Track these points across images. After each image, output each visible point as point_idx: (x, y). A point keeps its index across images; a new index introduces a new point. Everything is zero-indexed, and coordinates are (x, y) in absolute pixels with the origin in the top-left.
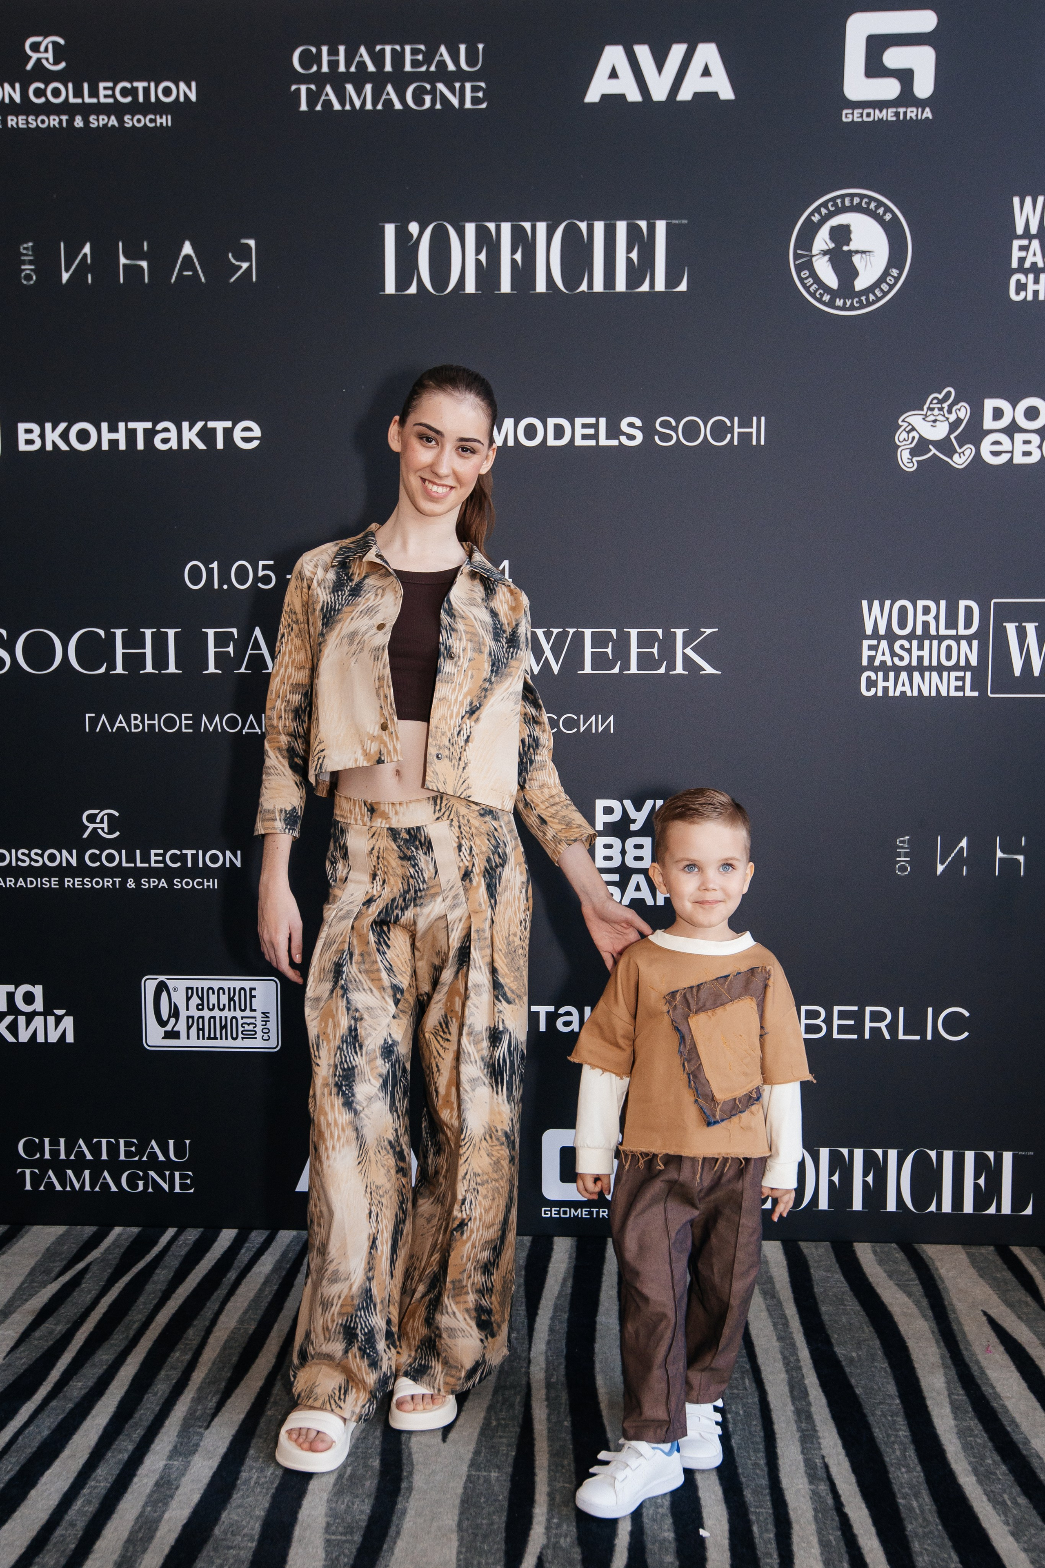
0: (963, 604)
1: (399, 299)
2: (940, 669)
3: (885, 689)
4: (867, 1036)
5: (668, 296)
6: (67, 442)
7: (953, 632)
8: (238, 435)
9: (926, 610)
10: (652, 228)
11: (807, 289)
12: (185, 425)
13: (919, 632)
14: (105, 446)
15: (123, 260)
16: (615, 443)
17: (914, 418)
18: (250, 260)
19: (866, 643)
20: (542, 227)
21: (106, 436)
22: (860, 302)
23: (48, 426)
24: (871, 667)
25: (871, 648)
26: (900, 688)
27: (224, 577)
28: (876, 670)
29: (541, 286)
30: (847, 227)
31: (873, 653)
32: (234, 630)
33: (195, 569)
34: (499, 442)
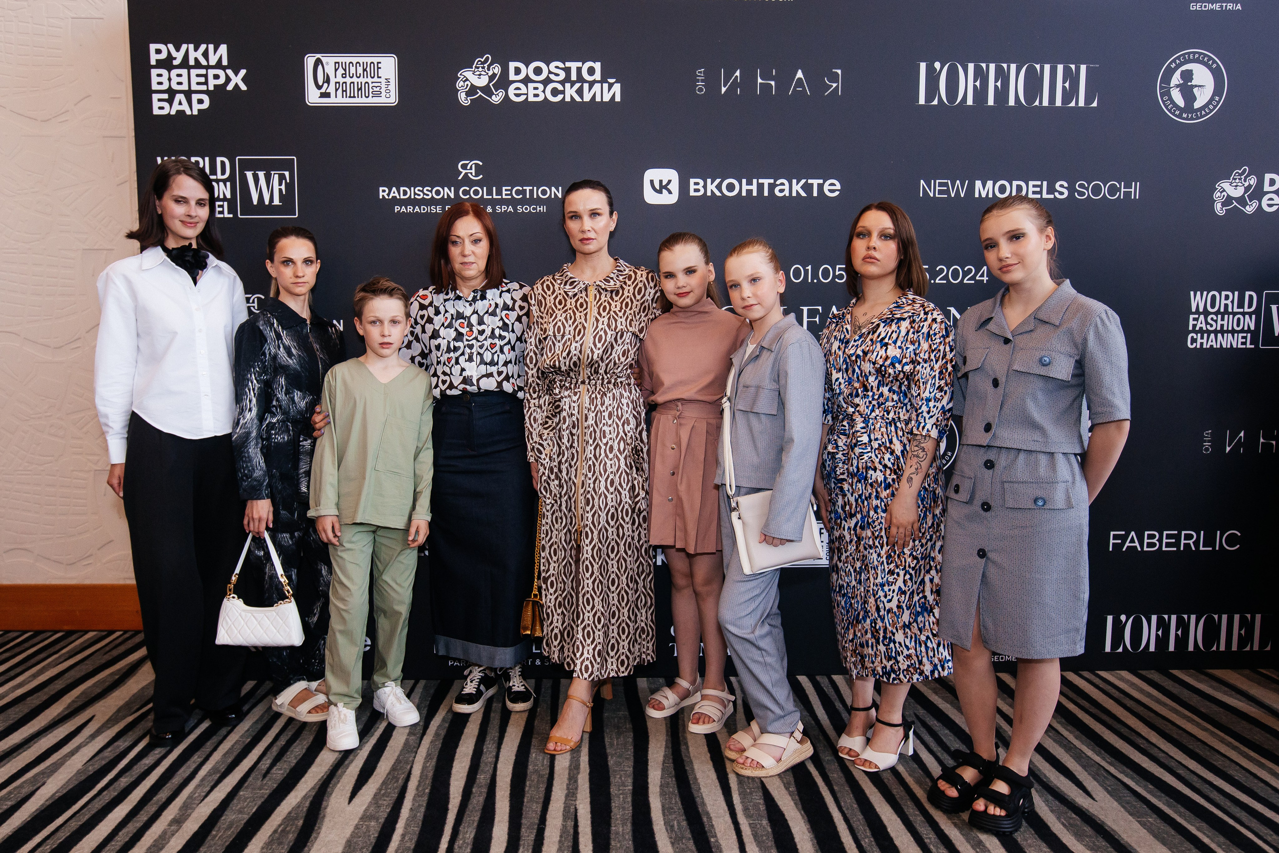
0: (1247, 293)
1: (927, 107)
2: (1233, 332)
3: (1202, 344)
4: (1182, 549)
5: (1086, 109)
6: (721, 191)
7: (1241, 310)
8: (826, 188)
9: (1227, 297)
10: (1078, 69)
11: (1166, 107)
12: (794, 181)
13: (1222, 310)
14: (744, 194)
15: (760, 81)
16: (1052, 196)
17: (1225, 185)
18: (837, 82)
19: (1192, 317)
20: (1013, 67)
21: (745, 187)
22: (1197, 115)
23: (709, 181)
24: (1194, 331)
25: (1194, 319)
26: (1210, 343)
27: (815, 275)
28: (1196, 332)
29: (1012, 102)
30: (1191, 71)
31: (1195, 322)
32: (820, 308)
33: (797, 270)
34: (984, 195)
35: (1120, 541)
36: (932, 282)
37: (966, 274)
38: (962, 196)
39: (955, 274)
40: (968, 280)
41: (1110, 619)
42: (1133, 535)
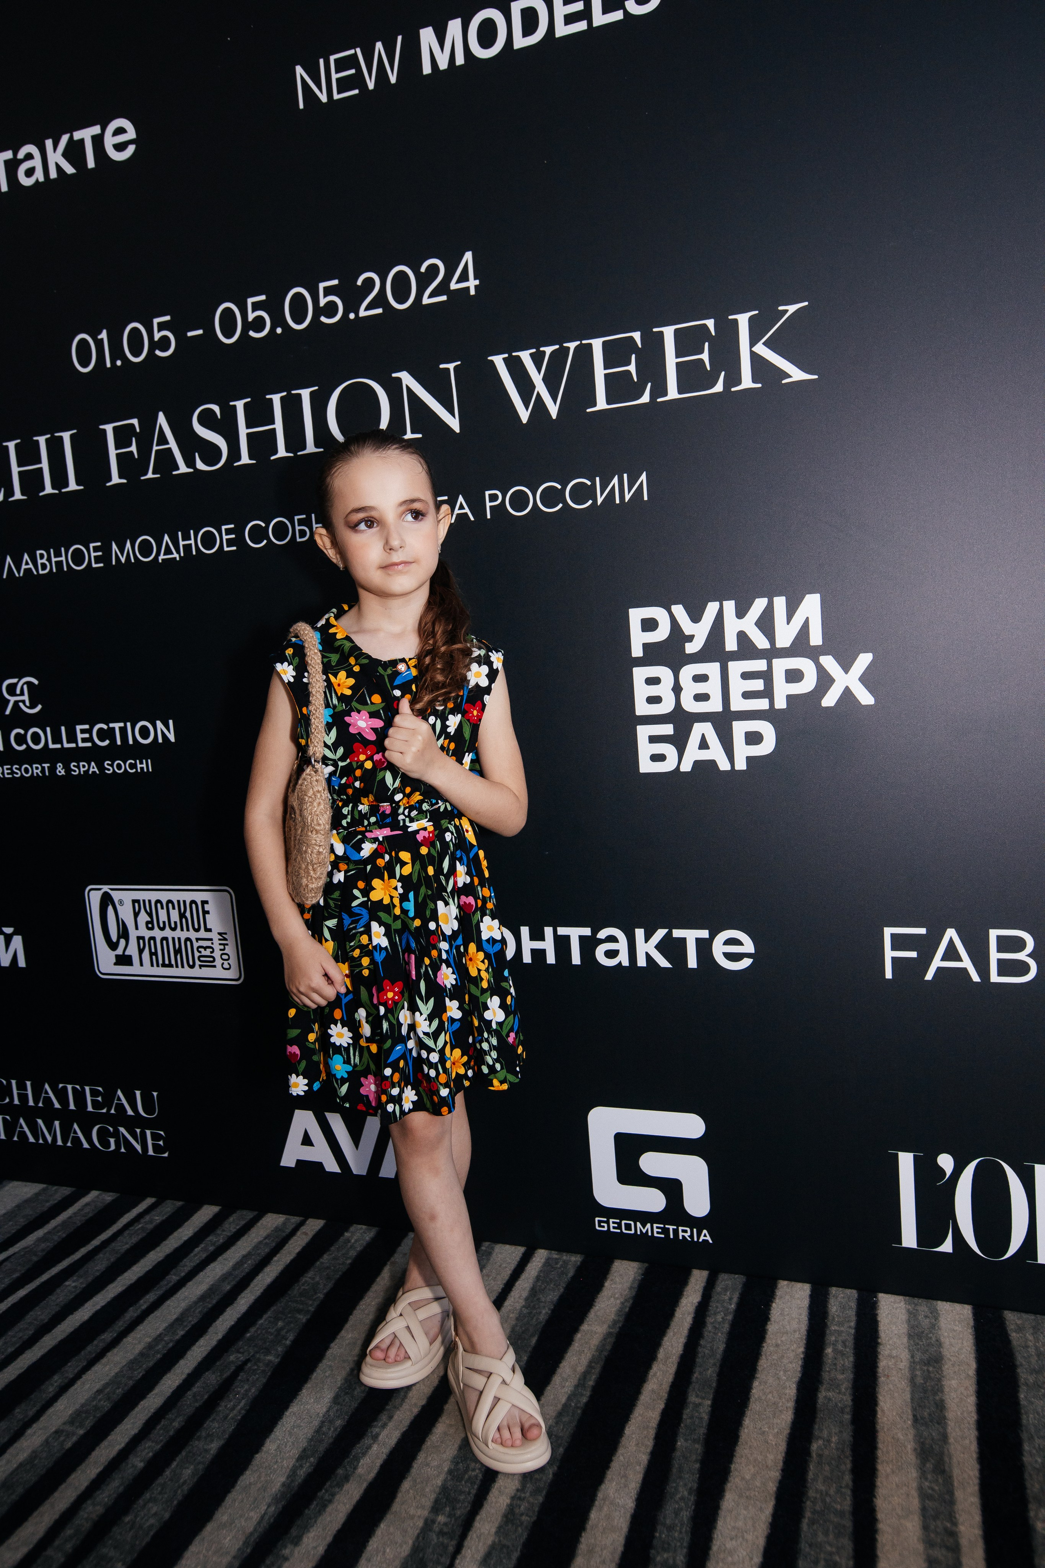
8: (109, 142)
12: (49, 144)
16: (619, 15)
27: (116, 349)
32: (135, 422)
33: (83, 346)
34: (443, 65)
36: (352, 316)
37: (424, 281)
38: (393, 79)
39: (401, 288)
40: (430, 296)
41: (906, 1161)
42: (951, 940)
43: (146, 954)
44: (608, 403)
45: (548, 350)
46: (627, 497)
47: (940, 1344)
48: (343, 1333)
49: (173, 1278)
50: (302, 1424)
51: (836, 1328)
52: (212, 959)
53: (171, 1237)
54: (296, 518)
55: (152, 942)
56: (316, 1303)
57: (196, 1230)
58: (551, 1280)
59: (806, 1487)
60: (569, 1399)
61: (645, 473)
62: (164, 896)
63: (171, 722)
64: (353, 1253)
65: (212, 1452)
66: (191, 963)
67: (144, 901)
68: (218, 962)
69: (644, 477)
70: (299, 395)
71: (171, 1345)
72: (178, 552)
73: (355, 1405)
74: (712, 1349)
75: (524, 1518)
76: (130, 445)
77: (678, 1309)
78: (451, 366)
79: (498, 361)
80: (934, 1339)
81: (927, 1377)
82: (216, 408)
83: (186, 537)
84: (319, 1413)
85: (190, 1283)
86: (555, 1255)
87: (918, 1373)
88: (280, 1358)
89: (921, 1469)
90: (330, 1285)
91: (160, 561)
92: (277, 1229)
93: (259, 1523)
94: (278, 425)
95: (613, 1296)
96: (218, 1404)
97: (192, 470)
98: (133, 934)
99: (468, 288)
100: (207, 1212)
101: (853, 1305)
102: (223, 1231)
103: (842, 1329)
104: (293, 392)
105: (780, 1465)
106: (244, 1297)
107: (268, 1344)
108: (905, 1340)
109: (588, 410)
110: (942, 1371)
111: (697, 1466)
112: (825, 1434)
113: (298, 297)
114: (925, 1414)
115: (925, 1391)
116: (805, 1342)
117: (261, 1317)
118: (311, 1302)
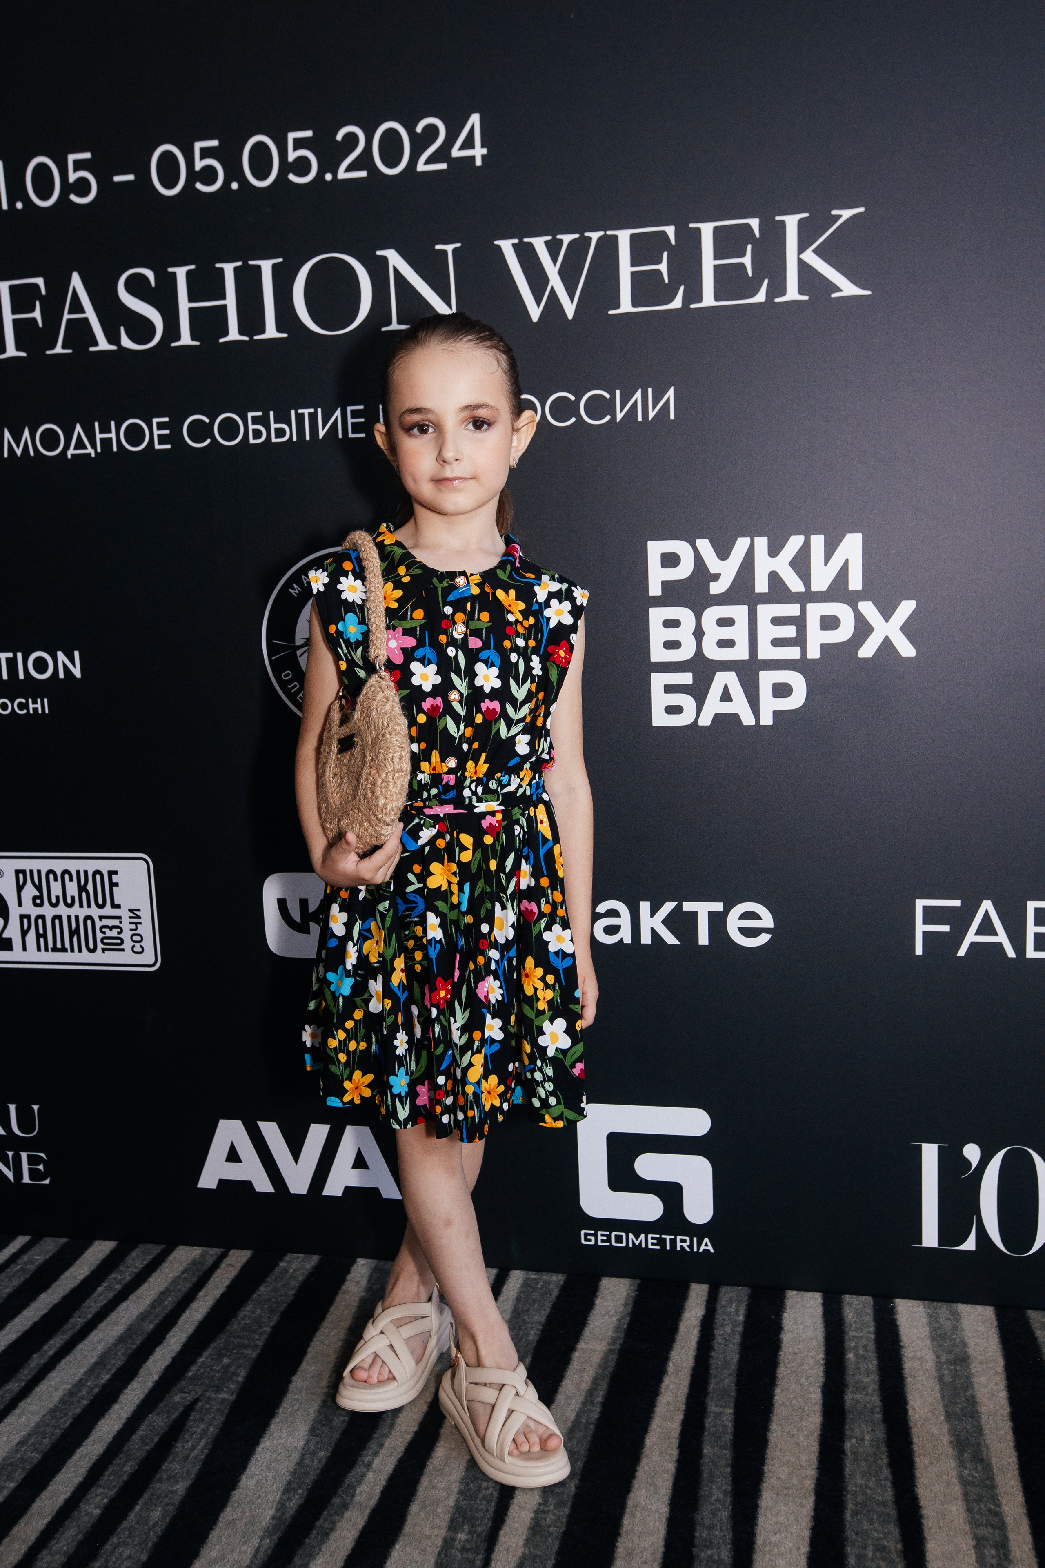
27: (16, 187)
32: (40, 281)
35: (946, 928)
36: (328, 177)
37: (420, 143)
39: (391, 149)
40: (428, 162)
41: (930, 1153)
42: (987, 911)
43: (31, 937)
44: (634, 305)
45: (567, 239)
46: (651, 415)
47: (965, 1344)
48: (304, 1365)
49: (78, 1320)
50: (279, 1458)
51: (854, 1333)
52: (119, 941)
53: (63, 1277)
54: (250, 415)
55: (40, 921)
56: (264, 1337)
57: (93, 1268)
58: (534, 1301)
59: (844, 1482)
60: (578, 1415)
61: (672, 389)
62: (59, 866)
63: (77, 654)
64: (295, 1284)
65: (180, 1493)
66: (91, 946)
67: (31, 872)
68: (128, 944)
69: (671, 393)
70: (259, 268)
71: (96, 1390)
72: (94, 446)
73: (336, 1436)
74: (725, 1360)
75: (551, 1529)
76: (32, 310)
77: (681, 1323)
78: (449, 248)
79: (507, 246)
80: (958, 1340)
81: (955, 1376)
82: (150, 274)
83: (105, 429)
84: (296, 1447)
85: (102, 1326)
86: (533, 1275)
87: (946, 1372)
88: (234, 1394)
89: (959, 1459)
90: (275, 1319)
91: (69, 456)
92: (194, 1263)
93: (255, 1556)
94: (230, 301)
95: (607, 1313)
96: (174, 1445)
97: (114, 348)
98: (15, 912)
99: (473, 158)
100: (100, 1249)
101: (870, 1311)
102: (128, 1267)
103: (861, 1334)
104: (251, 263)
105: (815, 1464)
106: (174, 1336)
107: (217, 1381)
108: (929, 1342)
109: (610, 312)
110: (970, 1369)
111: (729, 1470)
112: (858, 1433)
113: (260, 148)
114: (958, 1409)
115: (955, 1389)
116: (823, 1348)
117: (200, 1355)
118: (257, 1337)
